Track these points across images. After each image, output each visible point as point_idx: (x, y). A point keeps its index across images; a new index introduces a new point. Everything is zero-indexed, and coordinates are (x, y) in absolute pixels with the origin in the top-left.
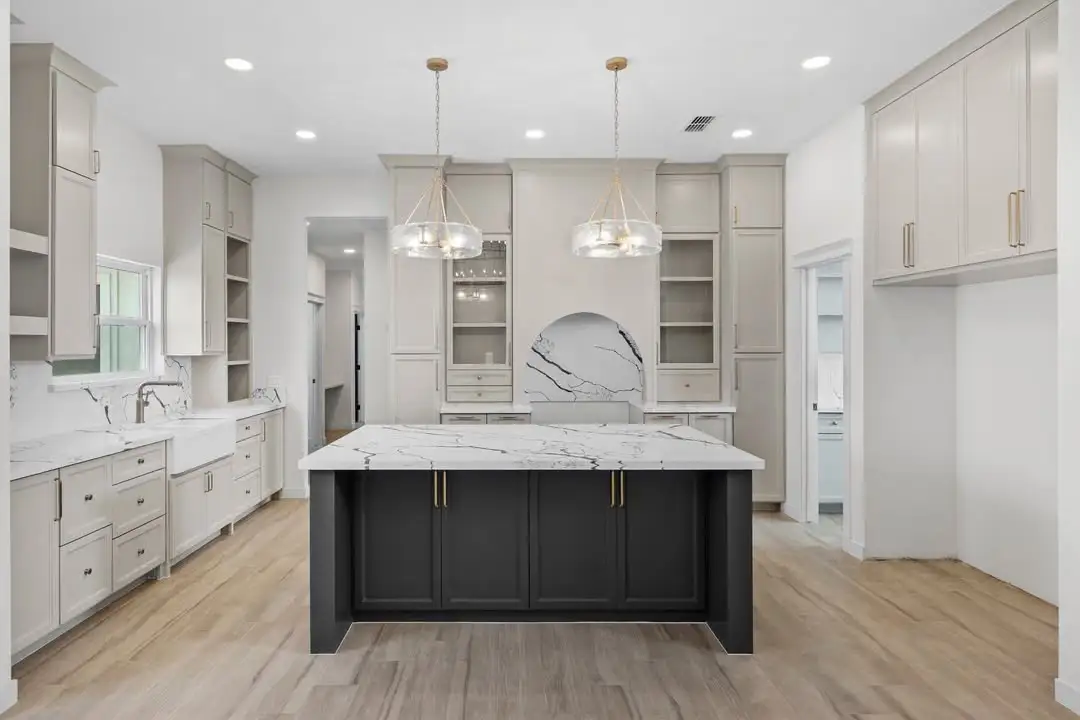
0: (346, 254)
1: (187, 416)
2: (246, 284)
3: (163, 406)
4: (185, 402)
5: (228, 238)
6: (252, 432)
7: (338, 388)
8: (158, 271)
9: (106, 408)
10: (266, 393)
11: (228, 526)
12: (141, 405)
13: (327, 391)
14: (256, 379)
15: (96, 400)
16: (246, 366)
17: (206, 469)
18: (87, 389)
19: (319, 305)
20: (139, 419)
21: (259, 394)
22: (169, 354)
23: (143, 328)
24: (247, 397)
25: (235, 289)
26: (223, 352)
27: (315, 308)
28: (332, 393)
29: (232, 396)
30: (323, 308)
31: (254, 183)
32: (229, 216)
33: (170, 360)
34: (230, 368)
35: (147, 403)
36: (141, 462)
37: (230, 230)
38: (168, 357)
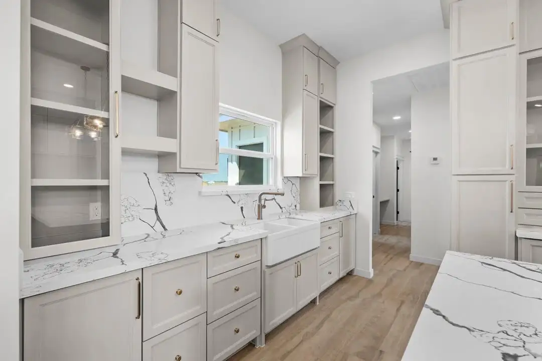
0: (394, 120)
1: (292, 216)
2: (332, 132)
3: (281, 208)
4: (296, 206)
5: (320, 101)
6: (333, 230)
7: (387, 201)
8: (279, 123)
9: (242, 208)
10: (345, 203)
11: (315, 299)
12: (261, 207)
13: (381, 202)
14: (338, 193)
15: (234, 203)
16: (333, 185)
17: (295, 260)
18: (227, 195)
19: (376, 153)
20: (260, 217)
21: (340, 204)
22: (286, 175)
23: (271, 160)
24: (333, 205)
25: (325, 135)
26: (317, 175)
27: (375, 155)
28: (384, 204)
29: (323, 204)
30: (379, 156)
31: (338, 67)
32: (321, 85)
33: (286, 180)
34: (322, 186)
35: (264, 207)
36: (238, 257)
37: (321, 96)
38: (285, 177)
